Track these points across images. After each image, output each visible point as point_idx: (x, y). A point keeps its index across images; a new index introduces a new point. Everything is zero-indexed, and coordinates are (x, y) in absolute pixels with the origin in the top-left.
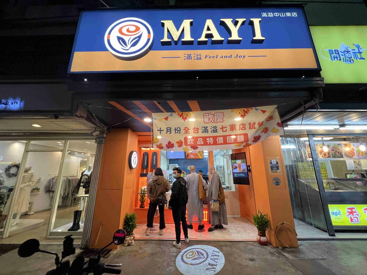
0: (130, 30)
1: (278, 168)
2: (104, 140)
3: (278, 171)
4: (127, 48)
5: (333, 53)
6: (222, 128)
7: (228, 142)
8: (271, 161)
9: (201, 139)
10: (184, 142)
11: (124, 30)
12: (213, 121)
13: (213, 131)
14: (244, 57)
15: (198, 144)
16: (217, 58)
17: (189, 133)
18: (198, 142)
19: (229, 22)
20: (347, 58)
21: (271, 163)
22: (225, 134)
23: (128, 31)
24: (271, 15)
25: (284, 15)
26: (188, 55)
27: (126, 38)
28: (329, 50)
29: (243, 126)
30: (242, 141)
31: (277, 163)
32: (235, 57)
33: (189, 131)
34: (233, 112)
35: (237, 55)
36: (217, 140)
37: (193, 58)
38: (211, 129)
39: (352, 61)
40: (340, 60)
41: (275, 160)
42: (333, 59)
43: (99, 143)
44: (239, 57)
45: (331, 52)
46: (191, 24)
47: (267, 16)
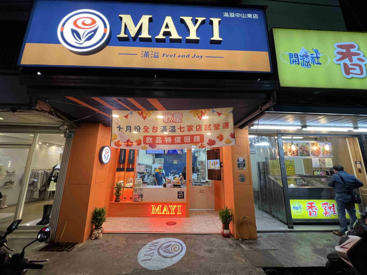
0: (86, 22)
1: (244, 165)
2: (73, 134)
3: (245, 168)
4: (81, 42)
5: (293, 57)
6: (180, 128)
7: (185, 142)
8: (238, 159)
9: (160, 138)
10: (143, 141)
11: (79, 23)
12: (172, 121)
13: (171, 131)
14: (201, 57)
15: (156, 142)
16: (174, 56)
17: (149, 132)
19: (188, 20)
20: (305, 63)
21: (238, 161)
22: (182, 134)
23: (83, 23)
24: (232, 15)
25: (245, 16)
26: (145, 52)
27: (81, 32)
28: (290, 54)
29: (200, 127)
30: (198, 141)
31: (244, 161)
32: (192, 57)
33: (148, 129)
34: (192, 113)
35: (195, 55)
36: (175, 139)
37: (150, 56)
38: (170, 128)
39: (309, 66)
40: (299, 64)
41: (242, 158)
42: (292, 62)
43: (68, 137)
44: (197, 57)
45: (291, 55)
46: (150, 20)
47: (229, 16)
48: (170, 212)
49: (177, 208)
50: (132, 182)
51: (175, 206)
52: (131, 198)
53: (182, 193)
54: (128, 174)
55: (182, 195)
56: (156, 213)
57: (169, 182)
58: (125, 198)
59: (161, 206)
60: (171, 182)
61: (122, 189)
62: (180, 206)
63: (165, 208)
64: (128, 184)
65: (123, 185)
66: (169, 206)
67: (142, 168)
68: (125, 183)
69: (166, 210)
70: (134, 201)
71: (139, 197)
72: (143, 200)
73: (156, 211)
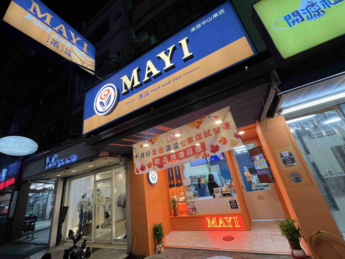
0: (106, 94)
3: (295, 164)
4: (105, 108)
5: (291, 18)
6: (182, 143)
7: (188, 155)
8: (281, 154)
9: (166, 157)
10: (152, 163)
11: (103, 97)
12: (174, 139)
13: (175, 148)
14: (180, 77)
15: (164, 162)
16: (159, 88)
17: (156, 154)
18: (163, 160)
19: (162, 55)
20: (313, 14)
21: (282, 156)
22: (185, 148)
23: (105, 95)
24: (199, 26)
26: (140, 95)
27: (104, 101)
29: (199, 136)
30: (200, 151)
31: (290, 155)
32: (173, 81)
33: (156, 152)
34: (189, 126)
35: (174, 78)
36: (179, 155)
37: (144, 96)
38: (173, 146)
39: (322, 13)
40: (303, 20)
41: (287, 152)
42: (292, 24)
43: (126, 169)
44: (176, 79)
45: (287, 18)
46: (138, 71)
47: (196, 29)
48: (227, 225)
49: (232, 220)
50: (184, 195)
51: (230, 218)
52: (186, 212)
53: (234, 202)
54: (178, 189)
55: (235, 204)
56: (213, 226)
57: (217, 192)
58: (182, 212)
59: (215, 218)
60: (219, 192)
61: (177, 203)
62: (237, 218)
63: (220, 220)
64: (181, 198)
65: (177, 200)
66: (224, 218)
67: (189, 182)
68: (178, 197)
69: (221, 223)
70: (190, 215)
71: (193, 210)
72: (197, 213)
73: (212, 225)
